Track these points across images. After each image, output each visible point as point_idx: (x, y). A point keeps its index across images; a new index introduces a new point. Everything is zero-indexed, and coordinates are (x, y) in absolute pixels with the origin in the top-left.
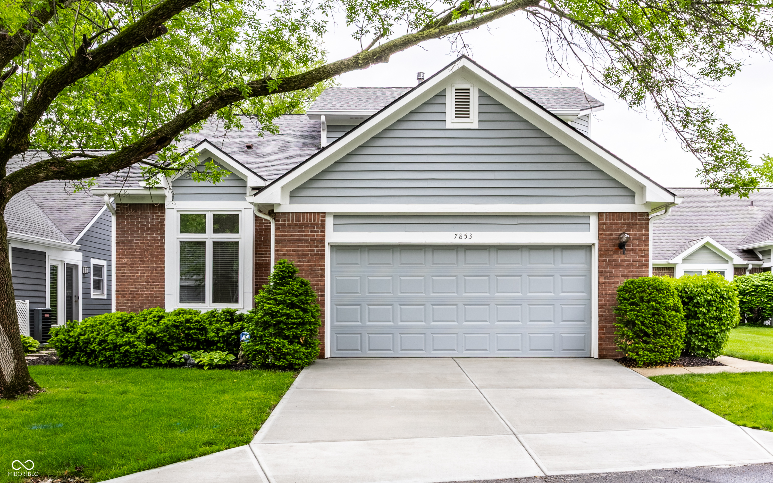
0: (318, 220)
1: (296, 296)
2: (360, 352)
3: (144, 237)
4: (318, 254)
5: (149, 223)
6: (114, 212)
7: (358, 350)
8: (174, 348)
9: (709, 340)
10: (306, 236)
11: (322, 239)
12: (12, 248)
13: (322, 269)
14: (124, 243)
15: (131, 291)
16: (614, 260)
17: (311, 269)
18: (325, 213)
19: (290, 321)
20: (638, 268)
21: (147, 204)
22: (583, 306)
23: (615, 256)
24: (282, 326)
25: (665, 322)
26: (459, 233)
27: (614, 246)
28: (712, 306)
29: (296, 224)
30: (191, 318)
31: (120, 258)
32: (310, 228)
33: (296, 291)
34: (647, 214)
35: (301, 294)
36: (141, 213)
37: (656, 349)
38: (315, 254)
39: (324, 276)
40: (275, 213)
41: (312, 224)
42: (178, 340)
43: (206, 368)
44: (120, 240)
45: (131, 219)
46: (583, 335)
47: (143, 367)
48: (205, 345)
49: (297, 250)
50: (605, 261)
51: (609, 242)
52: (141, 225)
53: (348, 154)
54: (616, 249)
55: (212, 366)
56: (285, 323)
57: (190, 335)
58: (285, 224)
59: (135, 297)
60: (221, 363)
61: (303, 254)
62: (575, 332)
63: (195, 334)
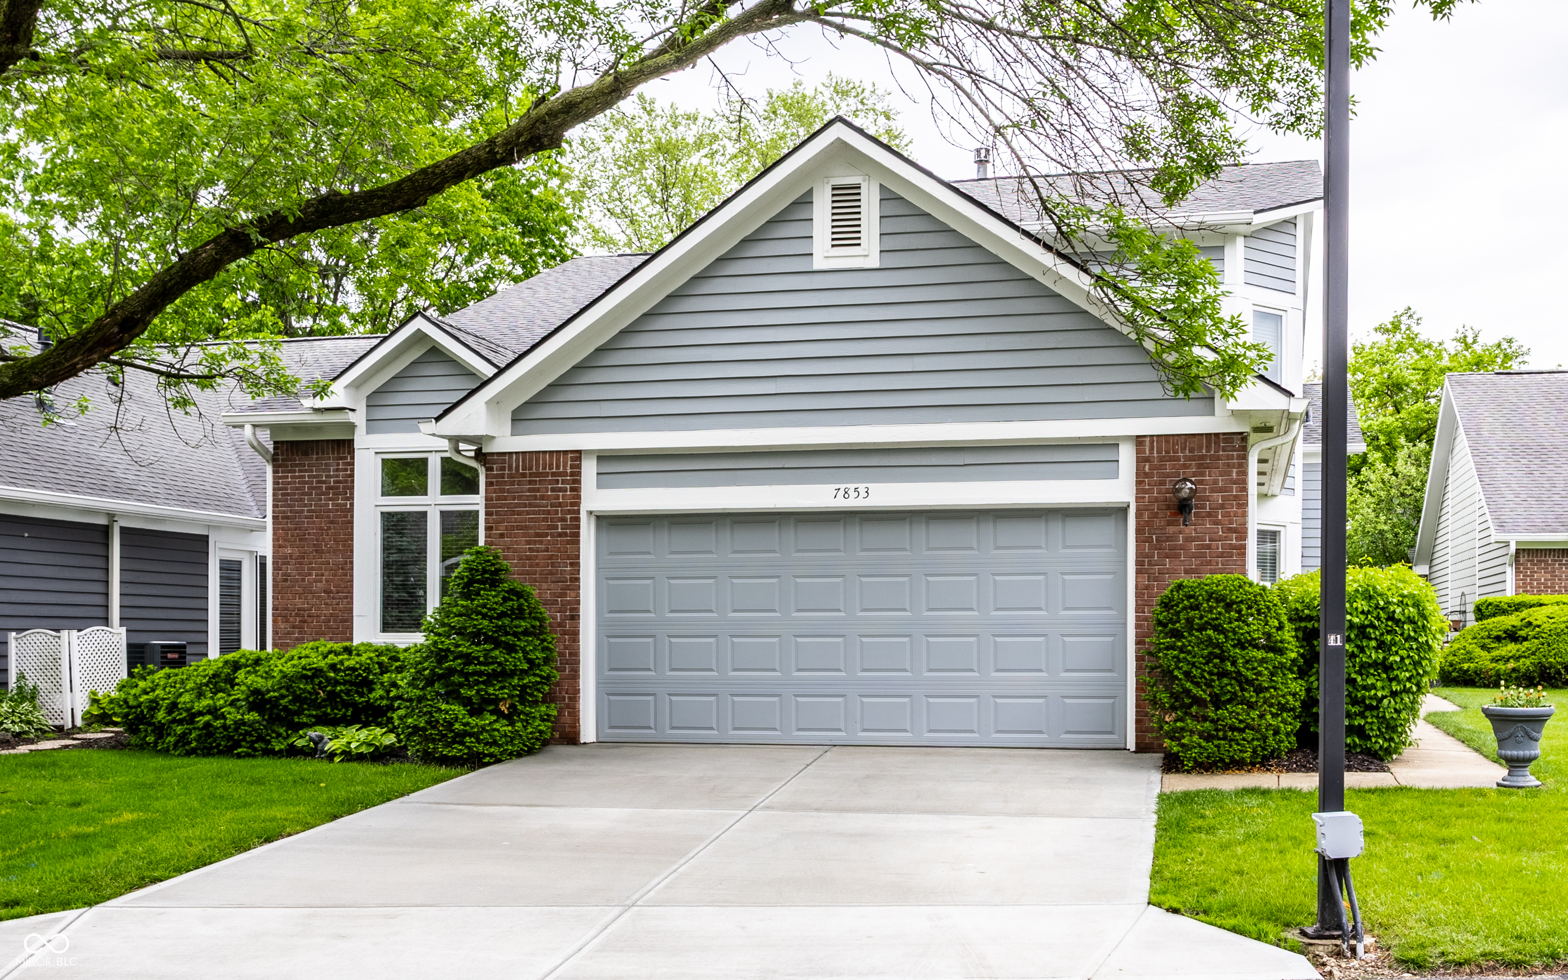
0: (565, 466)
1: (491, 619)
2: (653, 731)
3: (321, 506)
4: (565, 534)
5: (331, 477)
6: (269, 457)
7: (650, 728)
8: (305, 720)
9: (1367, 713)
10: (542, 498)
11: (572, 504)
12: (122, 528)
13: (572, 564)
14: (288, 518)
15: (299, 610)
16: (1168, 539)
17: (553, 565)
18: (579, 452)
19: (471, 668)
20: (1221, 555)
21: (328, 441)
22: (1110, 639)
23: (1171, 529)
24: (456, 679)
25: (1239, 673)
26: (842, 487)
27: (1168, 507)
28: (1371, 639)
29: (524, 475)
30: (342, 662)
31: (280, 546)
32: (550, 482)
33: (489, 609)
34: (1243, 437)
35: (502, 615)
36: (317, 459)
37: (1221, 734)
38: (560, 535)
39: (578, 579)
40: (485, 454)
41: (553, 474)
42: (314, 704)
43: (337, 759)
44: (280, 512)
45: (300, 471)
46: (1111, 701)
47: (239, 756)
48: (371, 715)
49: (526, 527)
50: (1149, 540)
51: (1156, 500)
52: (318, 482)
53: (621, 332)
54: (1172, 515)
55: (348, 756)
56: (461, 674)
57: (338, 695)
58: (503, 476)
59: (305, 622)
60: (363, 749)
61: (537, 535)
62: (1093, 693)
63: (348, 693)
